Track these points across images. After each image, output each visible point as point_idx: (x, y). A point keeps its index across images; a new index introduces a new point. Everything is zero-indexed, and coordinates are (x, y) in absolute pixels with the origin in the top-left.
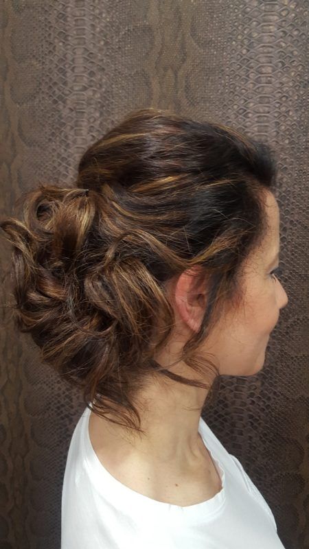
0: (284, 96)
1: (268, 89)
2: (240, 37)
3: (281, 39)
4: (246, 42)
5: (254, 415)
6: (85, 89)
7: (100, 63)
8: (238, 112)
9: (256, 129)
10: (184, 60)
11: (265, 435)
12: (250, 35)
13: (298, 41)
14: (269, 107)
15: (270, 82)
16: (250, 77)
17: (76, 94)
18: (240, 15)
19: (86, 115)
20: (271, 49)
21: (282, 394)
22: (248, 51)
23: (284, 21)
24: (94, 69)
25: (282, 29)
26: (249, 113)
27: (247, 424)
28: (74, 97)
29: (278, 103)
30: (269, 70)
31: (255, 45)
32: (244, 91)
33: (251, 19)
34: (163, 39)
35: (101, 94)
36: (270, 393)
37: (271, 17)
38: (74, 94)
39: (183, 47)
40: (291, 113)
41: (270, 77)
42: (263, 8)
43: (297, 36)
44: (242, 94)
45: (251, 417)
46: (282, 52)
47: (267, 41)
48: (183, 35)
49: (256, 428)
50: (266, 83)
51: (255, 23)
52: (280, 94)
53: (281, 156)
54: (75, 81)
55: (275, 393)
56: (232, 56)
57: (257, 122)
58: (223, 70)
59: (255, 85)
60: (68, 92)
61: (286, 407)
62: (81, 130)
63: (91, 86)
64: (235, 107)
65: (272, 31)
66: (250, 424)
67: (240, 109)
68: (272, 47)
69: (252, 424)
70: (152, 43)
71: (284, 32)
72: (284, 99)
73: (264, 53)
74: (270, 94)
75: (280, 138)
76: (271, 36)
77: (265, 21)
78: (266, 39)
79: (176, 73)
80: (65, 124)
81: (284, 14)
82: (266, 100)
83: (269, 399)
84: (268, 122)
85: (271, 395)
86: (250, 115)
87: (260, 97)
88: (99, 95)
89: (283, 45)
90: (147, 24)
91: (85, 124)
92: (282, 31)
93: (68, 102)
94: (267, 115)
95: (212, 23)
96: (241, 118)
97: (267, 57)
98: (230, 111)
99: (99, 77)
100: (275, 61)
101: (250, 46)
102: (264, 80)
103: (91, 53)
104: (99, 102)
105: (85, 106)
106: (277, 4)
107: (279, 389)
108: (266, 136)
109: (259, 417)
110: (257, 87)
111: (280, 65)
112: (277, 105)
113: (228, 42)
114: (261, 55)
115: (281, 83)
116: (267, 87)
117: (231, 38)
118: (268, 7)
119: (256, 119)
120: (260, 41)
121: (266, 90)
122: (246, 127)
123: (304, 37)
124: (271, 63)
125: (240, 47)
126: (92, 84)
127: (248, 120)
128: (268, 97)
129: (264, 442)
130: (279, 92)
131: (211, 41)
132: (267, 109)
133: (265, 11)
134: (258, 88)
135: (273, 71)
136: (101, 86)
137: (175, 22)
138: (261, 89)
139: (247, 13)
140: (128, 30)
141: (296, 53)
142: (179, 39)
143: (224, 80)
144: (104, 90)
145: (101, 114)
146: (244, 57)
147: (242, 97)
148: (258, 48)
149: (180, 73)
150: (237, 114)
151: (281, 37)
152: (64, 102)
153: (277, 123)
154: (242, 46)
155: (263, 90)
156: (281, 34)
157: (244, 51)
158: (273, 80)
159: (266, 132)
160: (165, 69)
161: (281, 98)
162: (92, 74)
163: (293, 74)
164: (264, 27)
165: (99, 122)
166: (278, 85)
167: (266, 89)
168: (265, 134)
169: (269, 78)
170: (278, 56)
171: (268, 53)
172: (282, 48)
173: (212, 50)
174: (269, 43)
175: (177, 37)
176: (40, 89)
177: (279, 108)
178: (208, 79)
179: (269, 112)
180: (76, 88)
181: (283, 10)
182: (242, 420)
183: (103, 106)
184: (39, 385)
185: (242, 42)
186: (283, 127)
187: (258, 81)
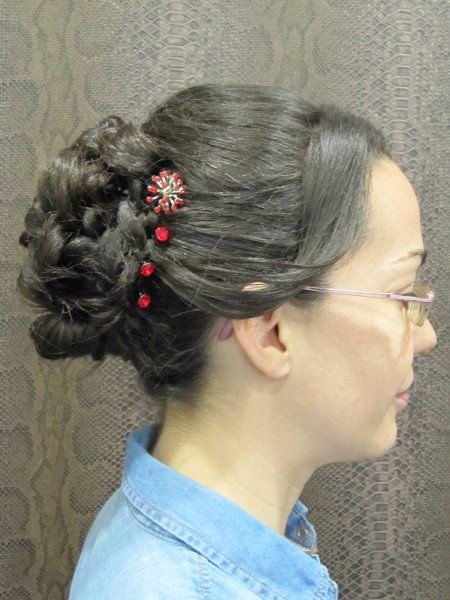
6: (184, 42)
7: (206, 13)
9: (395, 103)
10: (311, 20)
19: (184, 75)
24: (198, 19)
28: (170, 52)
30: (408, 38)
35: (206, 51)
40: (432, 88)
49: (404, 477)
54: (170, 32)
60: (160, 46)
61: (437, 442)
63: (194, 41)
66: (396, 473)
68: (410, 14)
72: (424, 72)
79: (302, 33)
80: (154, 85)
83: (418, 435)
93: (160, 57)
97: (404, 23)
99: (204, 29)
102: (402, 49)
104: (203, 61)
107: (429, 420)
135: (413, 39)
136: (206, 40)
146: (381, 22)
149: (308, 34)
152: (154, 57)
157: (381, 16)
160: (290, 28)
161: (421, 71)
162: (194, 25)
163: (433, 44)
167: (404, 59)
171: (407, 19)
177: (419, 81)
180: (172, 41)
182: (387, 470)
184: (96, 464)
186: (424, 103)
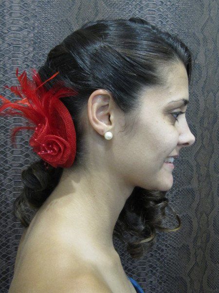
5: (153, 265)
11: (161, 278)
13: (171, 9)
17: (13, 33)
20: (154, 12)
21: (171, 246)
22: (140, 12)
27: (148, 272)
31: (144, 8)
36: (163, 246)
38: (11, 33)
43: (169, 5)
45: (151, 266)
55: (166, 245)
62: (17, 60)
69: (152, 271)
73: (150, 14)
76: (154, 4)
78: (151, 6)
85: (164, 248)
88: (32, 35)
89: (162, 10)
91: (21, 55)
103: (26, 4)
105: (20, 43)
109: (156, 265)
120: (147, 6)
123: (174, 6)
126: (27, 26)
129: (160, 283)
141: (169, 16)
144: (36, 31)
145: (34, 49)
165: (32, 55)
183: (35, 43)
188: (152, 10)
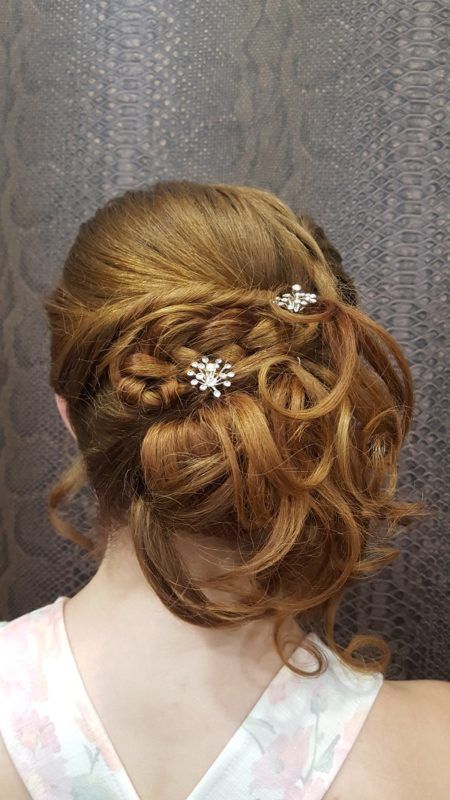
0: (440, 233)
1: (415, 222)
2: (374, 146)
3: (435, 152)
4: (383, 154)
8: (370, 253)
12: (389, 144)
14: (416, 248)
15: (418, 212)
16: (389, 202)
18: (375, 116)
20: (419, 166)
22: (386, 166)
23: (438, 127)
25: (436, 138)
26: (386, 255)
29: (432, 242)
31: (396, 158)
32: (379, 224)
33: (389, 122)
34: (258, 143)
37: (419, 121)
39: (288, 156)
41: (420, 205)
42: (408, 108)
44: (377, 228)
46: (437, 170)
47: (415, 153)
48: (289, 139)
50: (413, 213)
51: (396, 128)
52: (433, 230)
53: (435, 320)
56: (362, 172)
57: (399, 269)
58: (348, 193)
59: (396, 216)
64: (366, 246)
65: (421, 139)
67: (374, 250)
70: (240, 148)
71: (438, 142)
73: (410, 170)
74: (417, 228)
75: (434, 293)
76: (421, 147)
77: (410, 126)
78: (413, 151)
81: (438, 117)
82: (413, 238)
84: (415, 269)
86: (388, 259)
87: (404, 233)
89: (438, 160)
90: (234, 119)
92: (437, 141)
94: (414, 259)
95: (333, 124)
96: (375, 263)
98: (357, 251)
100: (426, 183)
101: (390, 158)
106: (428, 104)
108: (413, 289)
110: (399, 218)
111: (433, 188)
112: (429, 246)
113: (356, 151)
114: (405, 173)
115: (435, 214)
116: (415, 218)
117: (361, 147)
118: (415, 106)
119: (397, 265)
120: (403, 152)
121: (413, 222)
122: (382, 275)
124: (419, 184)
125: (373, 160)
127: (383, 265)
128: (416, 234)
130: (431, 227)
131: (331, 149)
132: (413, 251)
133: (411, 113)
134: (401, 220)
137: (277, 119)
138: (404, 221)
139: (384, 113)
140: (206, 127)
142: (282, 144)
143: (350, 207)
147: (376, 232)
148: (401, 163)
150: (369, 256)
151: (435, 150)
153: (430, 272)
154: (377, 159)
155: (407, 223)
156: (435, 145)
158: (423, 209)
159: (412, 284)
164: (410, 135)
166: (430, 217)
168: (410, 286)
169: (417, 207)
170: (430, 175)
172: (436, 164)
173: (333, 163)
174: (417, 156)
175: (280, 141)
176: (60, 206)
178: (326, 204)
179: (416, 256)
181: (437, 113)
185: (378, 153)
187: (400, 210)
188: (417, 161)
